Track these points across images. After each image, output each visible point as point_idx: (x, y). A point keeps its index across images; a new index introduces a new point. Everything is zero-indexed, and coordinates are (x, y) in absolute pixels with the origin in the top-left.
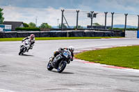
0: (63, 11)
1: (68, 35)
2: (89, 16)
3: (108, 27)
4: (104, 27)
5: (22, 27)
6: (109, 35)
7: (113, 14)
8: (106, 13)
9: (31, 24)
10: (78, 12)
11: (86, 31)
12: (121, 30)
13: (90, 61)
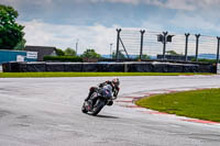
0: (119, 31)
1: (126, 69)
2: (161, 39)
3: (190, 58)
4: (184, 57)
5: (54, 55)
6: (191, 70)
7: (198, 36)
8: (187, 36)
9: (69, 51)
10: (143, 32)
11: (154, 63)
12: (210, 63)
13: (161, 111)
